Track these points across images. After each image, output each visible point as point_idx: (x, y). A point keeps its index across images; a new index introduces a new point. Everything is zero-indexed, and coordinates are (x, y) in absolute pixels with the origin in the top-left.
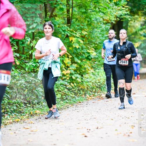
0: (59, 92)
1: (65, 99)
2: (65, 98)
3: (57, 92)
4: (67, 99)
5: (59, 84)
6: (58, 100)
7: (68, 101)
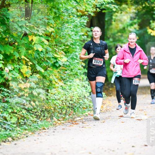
0: (14, 115)
1: (23, 125)
2: (23, 122)
3: (12, 114)
4: (25, 124)
5: (14, 103)
6: (13, 126)
7: (27, 128)
